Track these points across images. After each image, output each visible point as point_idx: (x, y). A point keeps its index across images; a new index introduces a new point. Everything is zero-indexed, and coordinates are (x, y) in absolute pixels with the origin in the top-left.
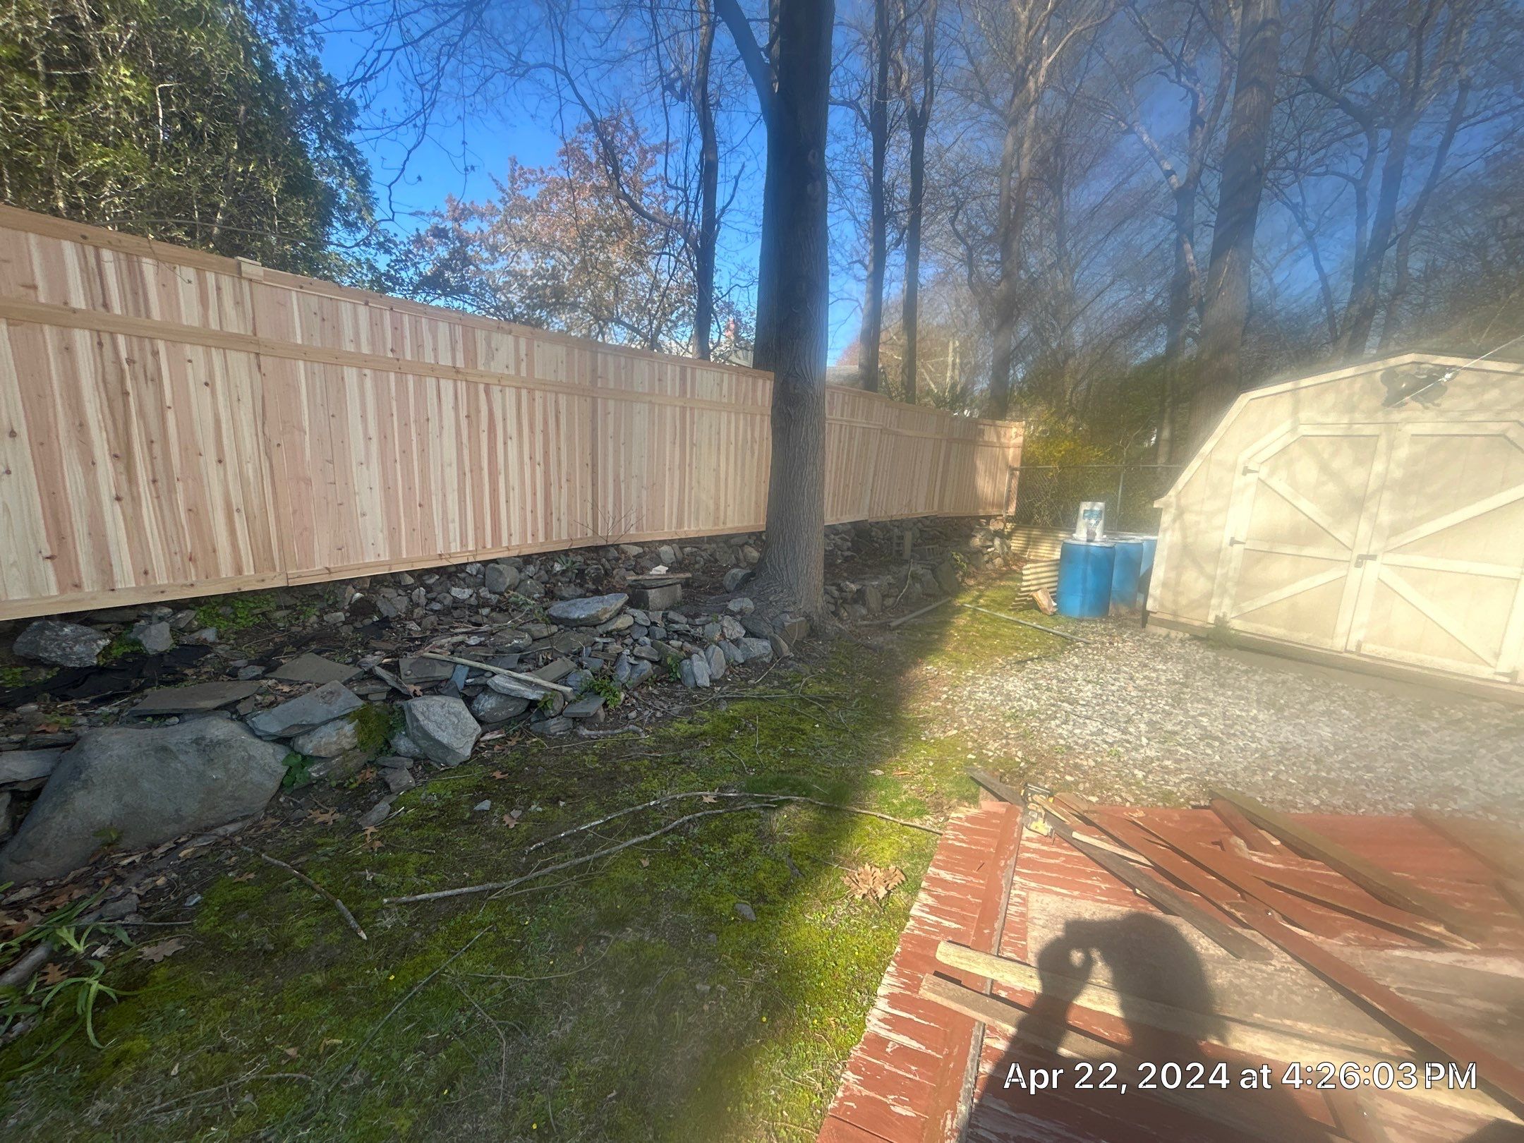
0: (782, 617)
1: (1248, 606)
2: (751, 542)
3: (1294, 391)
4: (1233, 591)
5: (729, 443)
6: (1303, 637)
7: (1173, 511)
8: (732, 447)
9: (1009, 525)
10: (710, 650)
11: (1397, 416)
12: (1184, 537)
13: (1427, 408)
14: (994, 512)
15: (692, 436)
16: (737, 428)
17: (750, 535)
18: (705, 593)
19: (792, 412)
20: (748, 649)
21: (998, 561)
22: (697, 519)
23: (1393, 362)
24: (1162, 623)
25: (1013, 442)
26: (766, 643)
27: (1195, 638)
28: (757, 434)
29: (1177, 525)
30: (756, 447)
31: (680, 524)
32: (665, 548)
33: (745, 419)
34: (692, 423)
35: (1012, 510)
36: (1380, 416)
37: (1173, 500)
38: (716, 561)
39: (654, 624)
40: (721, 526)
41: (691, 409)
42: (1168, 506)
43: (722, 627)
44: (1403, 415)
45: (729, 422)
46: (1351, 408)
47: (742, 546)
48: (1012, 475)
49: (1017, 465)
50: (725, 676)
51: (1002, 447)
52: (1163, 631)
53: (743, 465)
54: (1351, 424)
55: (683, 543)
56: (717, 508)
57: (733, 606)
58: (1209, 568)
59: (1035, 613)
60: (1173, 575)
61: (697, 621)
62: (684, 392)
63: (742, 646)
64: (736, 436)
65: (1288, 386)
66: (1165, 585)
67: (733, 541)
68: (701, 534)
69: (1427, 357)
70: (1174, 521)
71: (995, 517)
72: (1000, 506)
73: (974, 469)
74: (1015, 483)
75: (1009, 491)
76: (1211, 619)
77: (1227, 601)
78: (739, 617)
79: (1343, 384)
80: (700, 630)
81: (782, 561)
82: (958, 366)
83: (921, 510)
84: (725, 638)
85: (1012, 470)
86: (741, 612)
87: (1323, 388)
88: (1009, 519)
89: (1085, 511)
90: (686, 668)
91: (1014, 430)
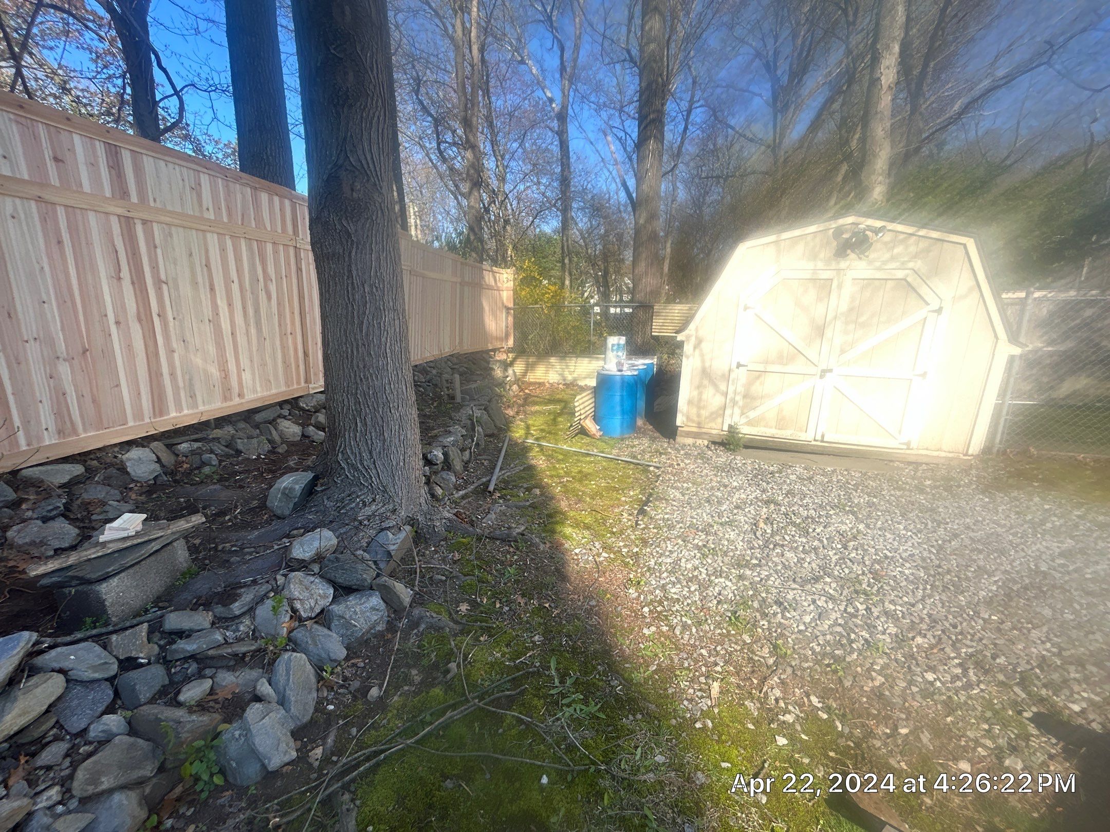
0: (381, 538)
1: (752, 414)
2: (286, 412)
3: (776, 242)
4: (741, 403)
5: (228, 282)
6: (787, 434)
7: (693, 339)
8: (235, 287)
9: (510, 355)
10: (280, 667)
11: (843, 264)
12: (703, 361)
13: (860, 259)
14: (498, 345)
15: (155, 268)
16: (238, 259)
17: (281, 404)
18: (236, 527)
19: (351, 228)
20: (348, 625)
21: (515, 387)
22: (193, 396)
23: (841, 221)
24: (688, 434)
25: (505, 285)
26: (375, 600)
27: (714, 443)
28: (271, 270)
29: (697, 351)
30: (273, 288)
31: (159, 407)
32: (135, 453)
33: (250, 249)
34: (152, 246)
35: (511, 343)
36: (834, 265)
37: (693, 333)
38: (239, 452)
39: (129, 664)
40: (237, 400)
41: (144, 222)
42: (688, 337)
43: (291, 601)
44: (848, 263)
45: (223, 250)
46: (814, 257)
47: (272, 422)
48: (508, 313)
49: (511, 305)
50: (319, 706)
51: (498, 290)
52: (690, 441)
53: (257, 311)
54: (815, 270)
55: (170, 438)
56: (226, 376)
57: (302, 549)
58: (723, 387)
59: (586, 440)
60: (695, 393)
61: (237, 608)
62: (124, 194)
63: (334, 624)
64: (239, 271)
65: (773, 238)
66: (690, 402)
67: (258, 417)
68: (204, 419)
69: (862, 219)
70: (695, 348)
71: (499, 349)
72: (501, 339)
73: (481, 310)
74: (511, 319)
75: (507, 327)
76: (726, 428)
77: (737, 411)
78: (316, 568)
79: (809, 238)
80: (245, 626)
81: (365, 455)
82: (419, 227)
83: (447, 350)
84: (300, 620)
85: (508, 309)
86: (319, 558)
87: (795, 240)
88: (509, 351)
89: (613, 345)
90: (233, 749)
91: (505, 276)
